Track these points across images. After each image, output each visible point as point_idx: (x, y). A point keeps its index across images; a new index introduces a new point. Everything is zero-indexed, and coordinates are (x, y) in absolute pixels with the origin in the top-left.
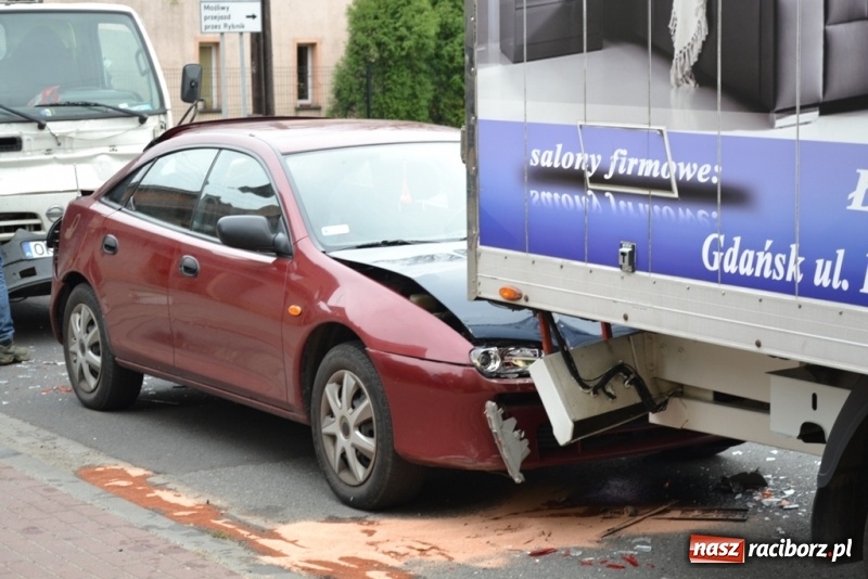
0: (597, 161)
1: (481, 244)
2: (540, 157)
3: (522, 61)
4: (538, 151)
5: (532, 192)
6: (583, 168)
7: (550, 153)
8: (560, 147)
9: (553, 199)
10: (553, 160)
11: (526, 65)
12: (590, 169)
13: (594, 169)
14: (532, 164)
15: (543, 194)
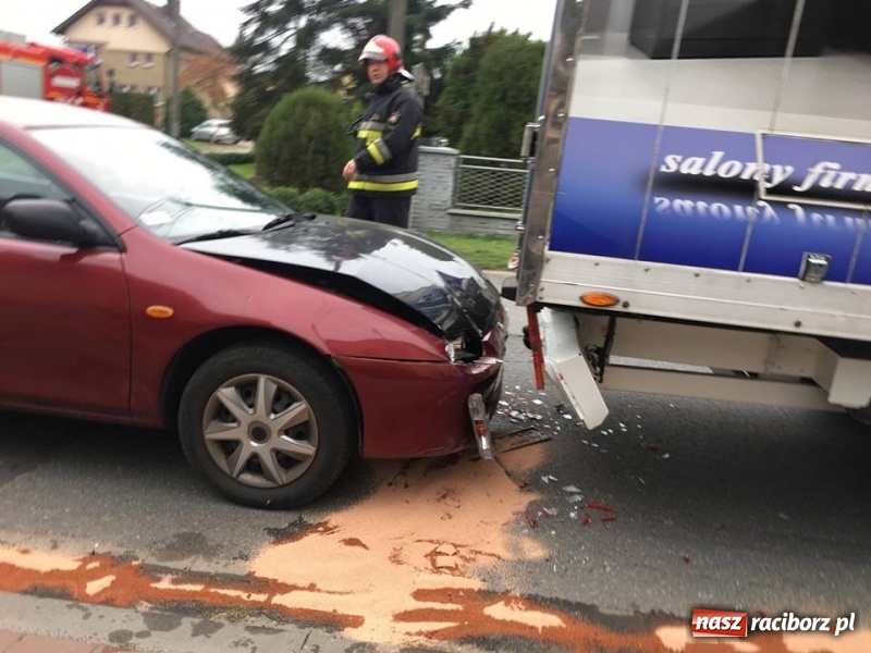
0: (784, 171)
1: (550, 249)
2: (679, 164)
3: (669, 58)
4: (679, 158)
5: (657, 200)
6: (756, 178)
7: (700, 161)
8: (718, 155)
9: (694, 208)
10: (703, 168)
11: (674, 63)
12: (769, 180)
13: (778, 179)
14: (663, 169)
15: (678, 203)
